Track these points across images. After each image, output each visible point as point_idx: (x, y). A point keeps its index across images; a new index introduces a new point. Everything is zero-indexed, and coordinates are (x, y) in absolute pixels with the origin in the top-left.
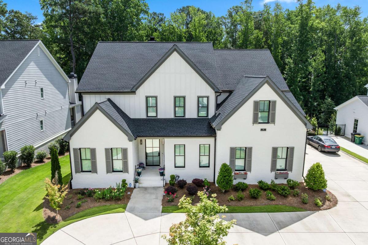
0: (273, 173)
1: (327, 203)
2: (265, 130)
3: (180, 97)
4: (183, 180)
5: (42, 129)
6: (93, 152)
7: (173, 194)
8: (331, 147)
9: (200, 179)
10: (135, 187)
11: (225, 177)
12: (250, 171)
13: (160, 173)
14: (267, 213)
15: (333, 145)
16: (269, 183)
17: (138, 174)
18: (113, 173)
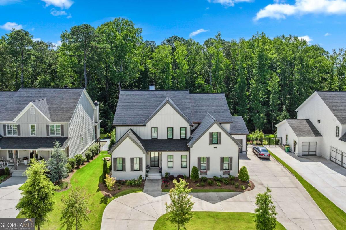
0: (222, 171)
1: (248, 188)
2: (216, 148)
3: (170, 128)
4: (172, 175)
5: (82, 143)
6: (124, 160)
7: (167, 183)
8: (265, 155)
9: (182, 175)
10: (146, 179)
11: (195, 173)
12: (209, 170)
13: (159, 171)
14: (215, 193)
15: (265, 154)
16: (219, 177)
17: (147, 172)
18: (134, 171)
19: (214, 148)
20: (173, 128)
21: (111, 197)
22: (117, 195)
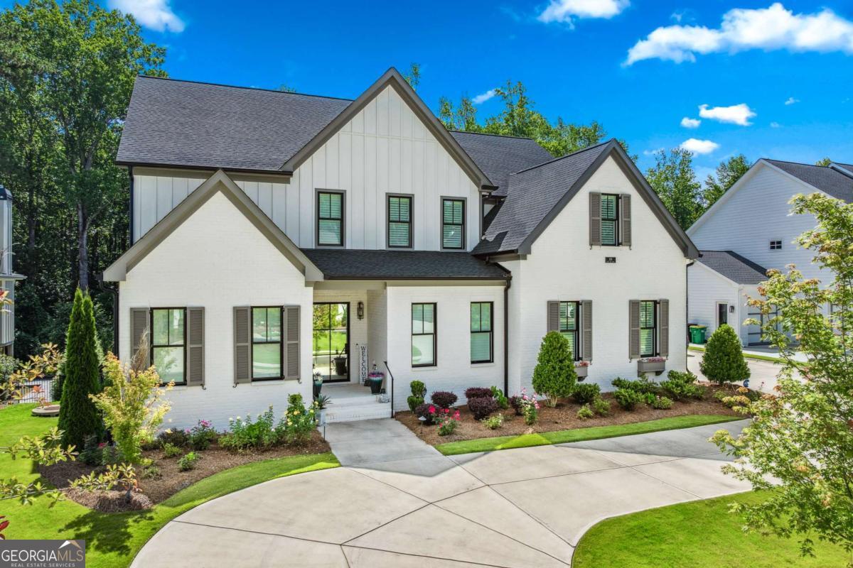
2: (614, 260)
3: (400, 196)
4: (443, 393)
6: (194, 319)
12: (590, 361)
18: (254, 383)
19: (608, 260)
20: (410, 198)
21: (150, 511)
22: (184, 493)
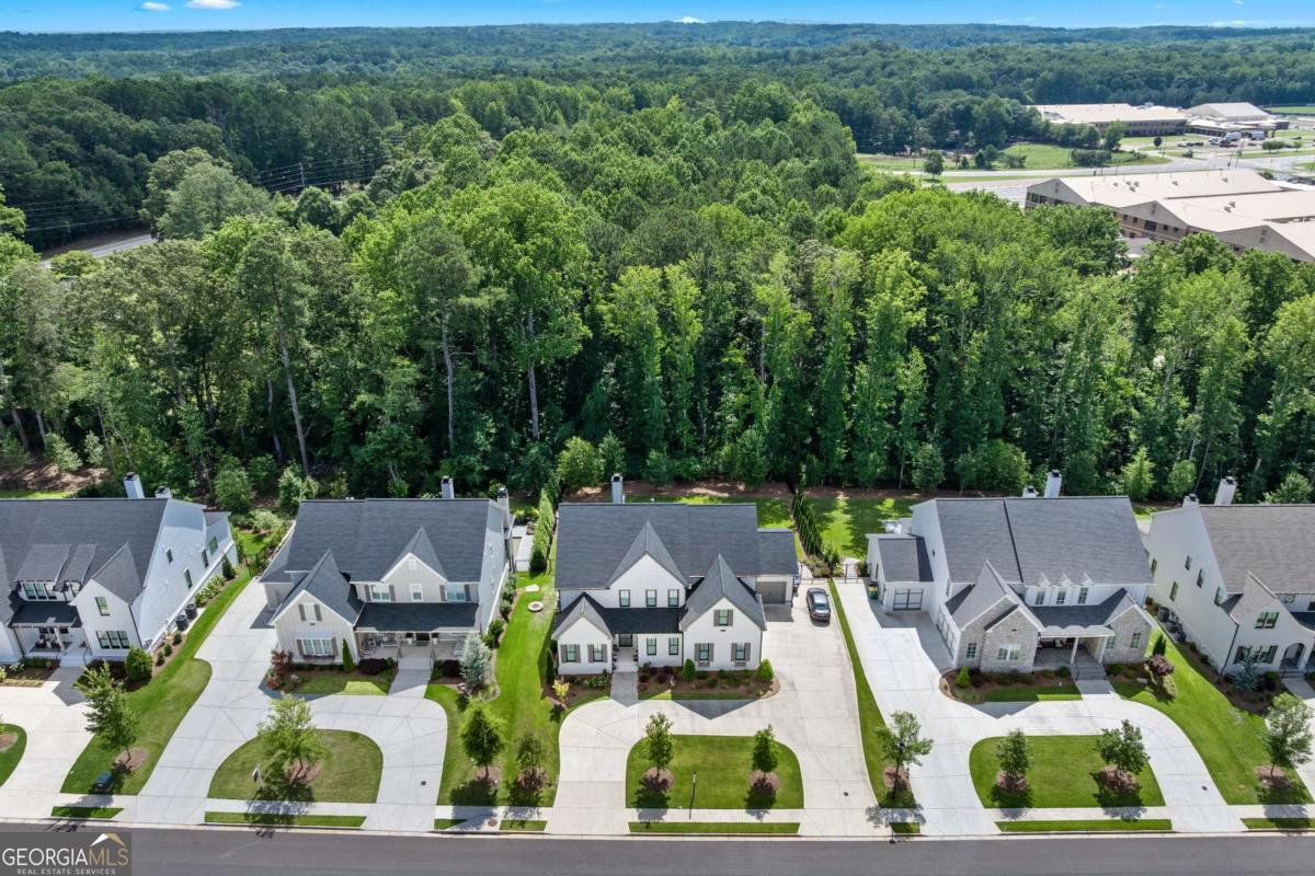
0: (733, 663)
1: (769, 692)
2: (725, 631)
4: (655, 667)
6: (577, 648)
7: (646, 680)
9: (670, 665)
10: (613, 675)
12: (712, 662)
13: (634, 660)
14: (716, 700)
16: (727, 671)
17: (615, 660)
18: (594, 663)
19: (722, 631)
20: (656, 591)
